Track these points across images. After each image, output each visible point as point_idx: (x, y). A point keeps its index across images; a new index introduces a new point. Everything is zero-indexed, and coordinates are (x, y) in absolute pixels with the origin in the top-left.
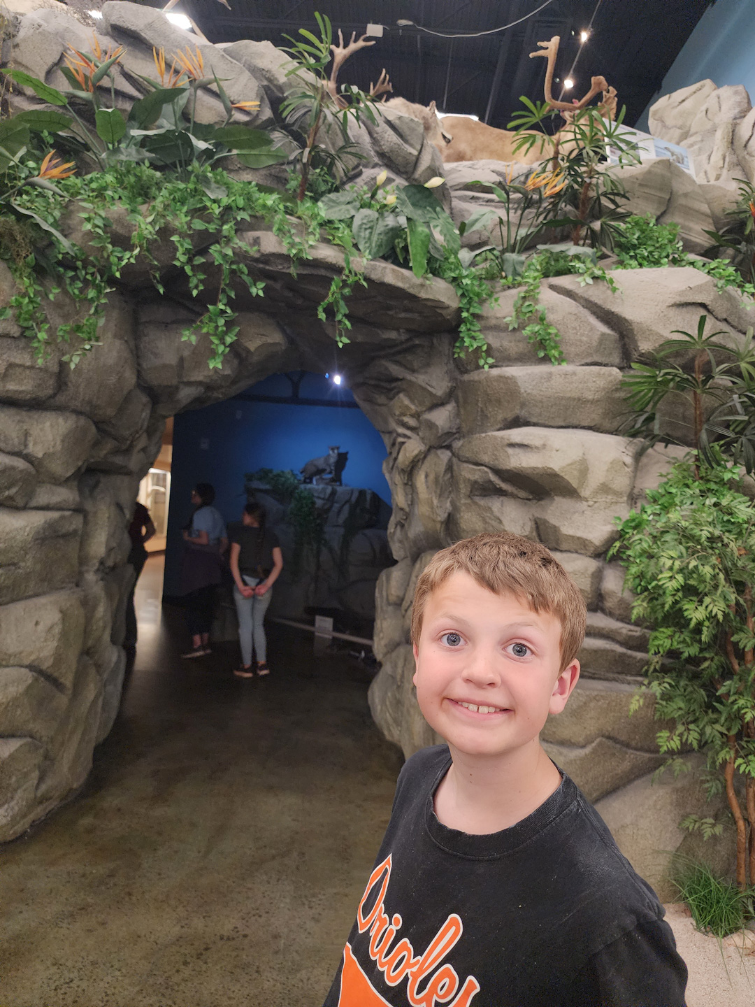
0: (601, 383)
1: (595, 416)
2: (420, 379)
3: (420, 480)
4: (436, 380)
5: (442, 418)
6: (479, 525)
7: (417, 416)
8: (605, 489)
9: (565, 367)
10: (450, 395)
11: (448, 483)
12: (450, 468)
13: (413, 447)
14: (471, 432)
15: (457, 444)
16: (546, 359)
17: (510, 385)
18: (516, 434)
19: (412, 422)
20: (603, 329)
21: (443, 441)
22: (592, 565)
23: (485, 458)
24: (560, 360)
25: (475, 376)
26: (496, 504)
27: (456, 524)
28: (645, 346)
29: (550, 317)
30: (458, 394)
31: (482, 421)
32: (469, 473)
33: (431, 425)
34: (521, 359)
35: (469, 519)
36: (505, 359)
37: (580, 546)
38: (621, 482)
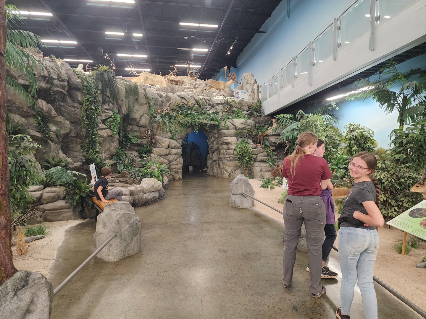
0: (233, 132)
1: (233, 136)
2: (214, 131)
3: (214, 143)
4: (216, 131)
5: (216, 136)
6: (222, 148)
7: (213, 135)
8: (234, 143)
9: (230, 131)
10: (217, 133)
11: (218, 143)
12: (218, 141)
13: (213, 139)
14: (220, 137)
15: (218, 139)
16: (228, 130)
17: (224, 133)
18: (225, 138)
19: (213, 136)
20: (234, 126)
21: (217, 138)
22: (233, 151)
23: (222, 141)
24: (229, 130)
25: (220, 131)
26: (223, 145)
27: (219, 148)
28: (238, 128)
29: (228, 125)
30: (219, 133)
31: (221, 136)
32: (220, 142)
33: (215, 137)
34: (225, 130)
35: (220, 147)
36: (223, 130)
37: (232, 149)
38: (236, 143)
